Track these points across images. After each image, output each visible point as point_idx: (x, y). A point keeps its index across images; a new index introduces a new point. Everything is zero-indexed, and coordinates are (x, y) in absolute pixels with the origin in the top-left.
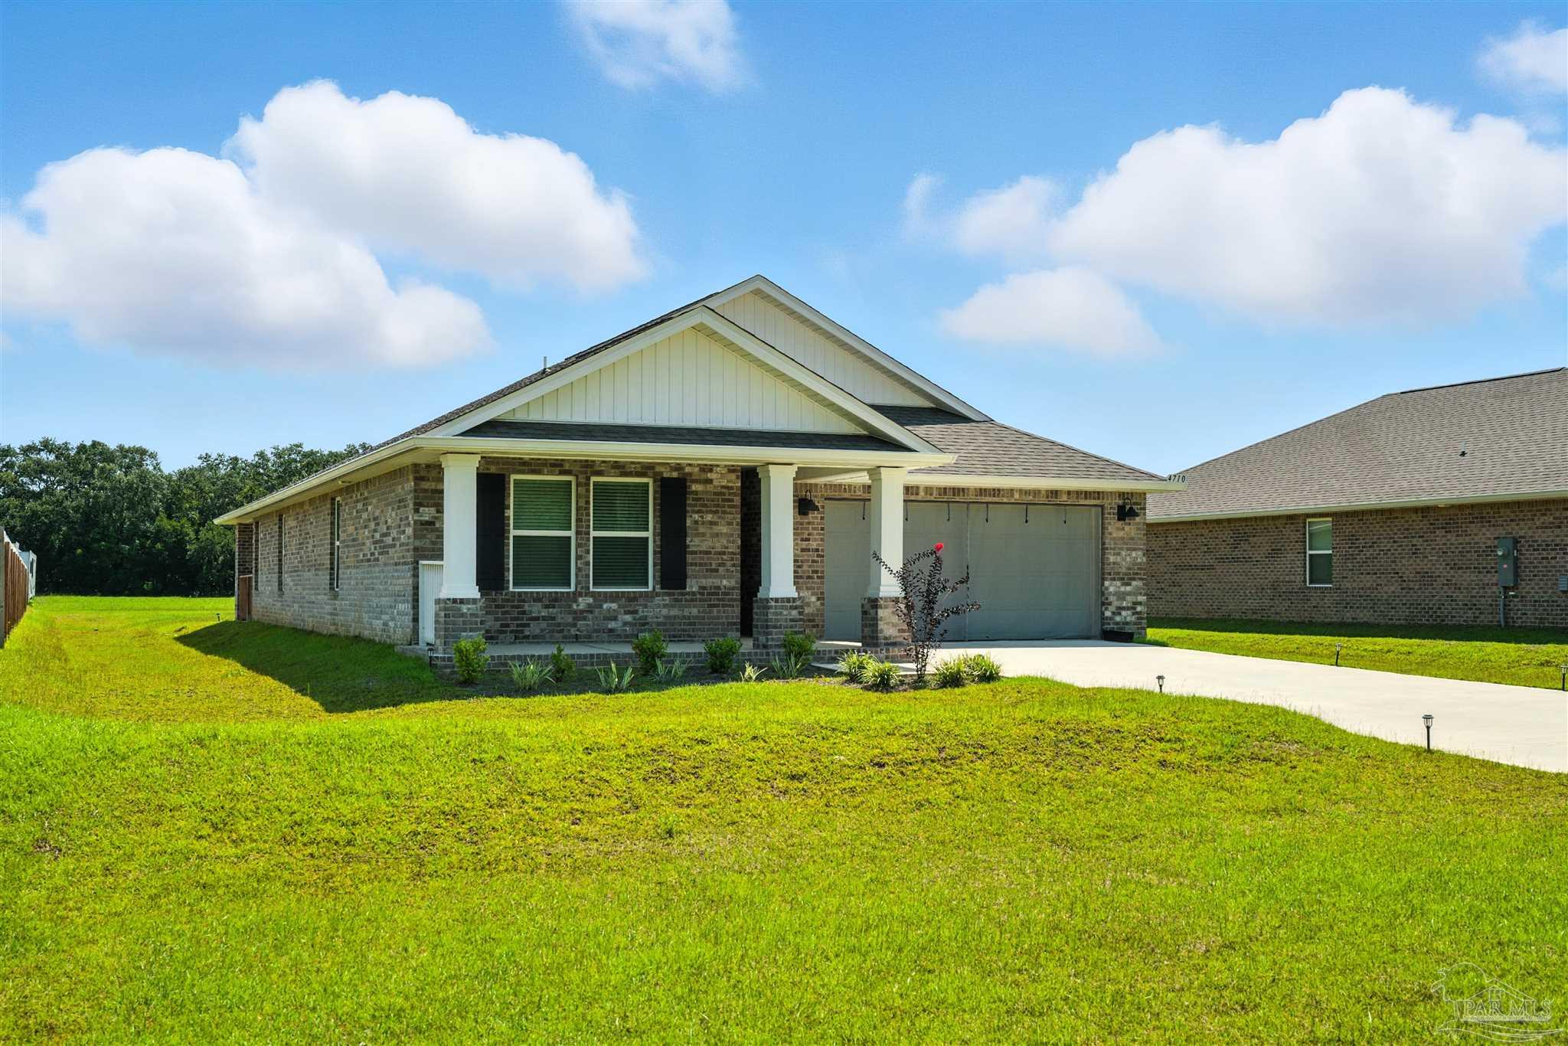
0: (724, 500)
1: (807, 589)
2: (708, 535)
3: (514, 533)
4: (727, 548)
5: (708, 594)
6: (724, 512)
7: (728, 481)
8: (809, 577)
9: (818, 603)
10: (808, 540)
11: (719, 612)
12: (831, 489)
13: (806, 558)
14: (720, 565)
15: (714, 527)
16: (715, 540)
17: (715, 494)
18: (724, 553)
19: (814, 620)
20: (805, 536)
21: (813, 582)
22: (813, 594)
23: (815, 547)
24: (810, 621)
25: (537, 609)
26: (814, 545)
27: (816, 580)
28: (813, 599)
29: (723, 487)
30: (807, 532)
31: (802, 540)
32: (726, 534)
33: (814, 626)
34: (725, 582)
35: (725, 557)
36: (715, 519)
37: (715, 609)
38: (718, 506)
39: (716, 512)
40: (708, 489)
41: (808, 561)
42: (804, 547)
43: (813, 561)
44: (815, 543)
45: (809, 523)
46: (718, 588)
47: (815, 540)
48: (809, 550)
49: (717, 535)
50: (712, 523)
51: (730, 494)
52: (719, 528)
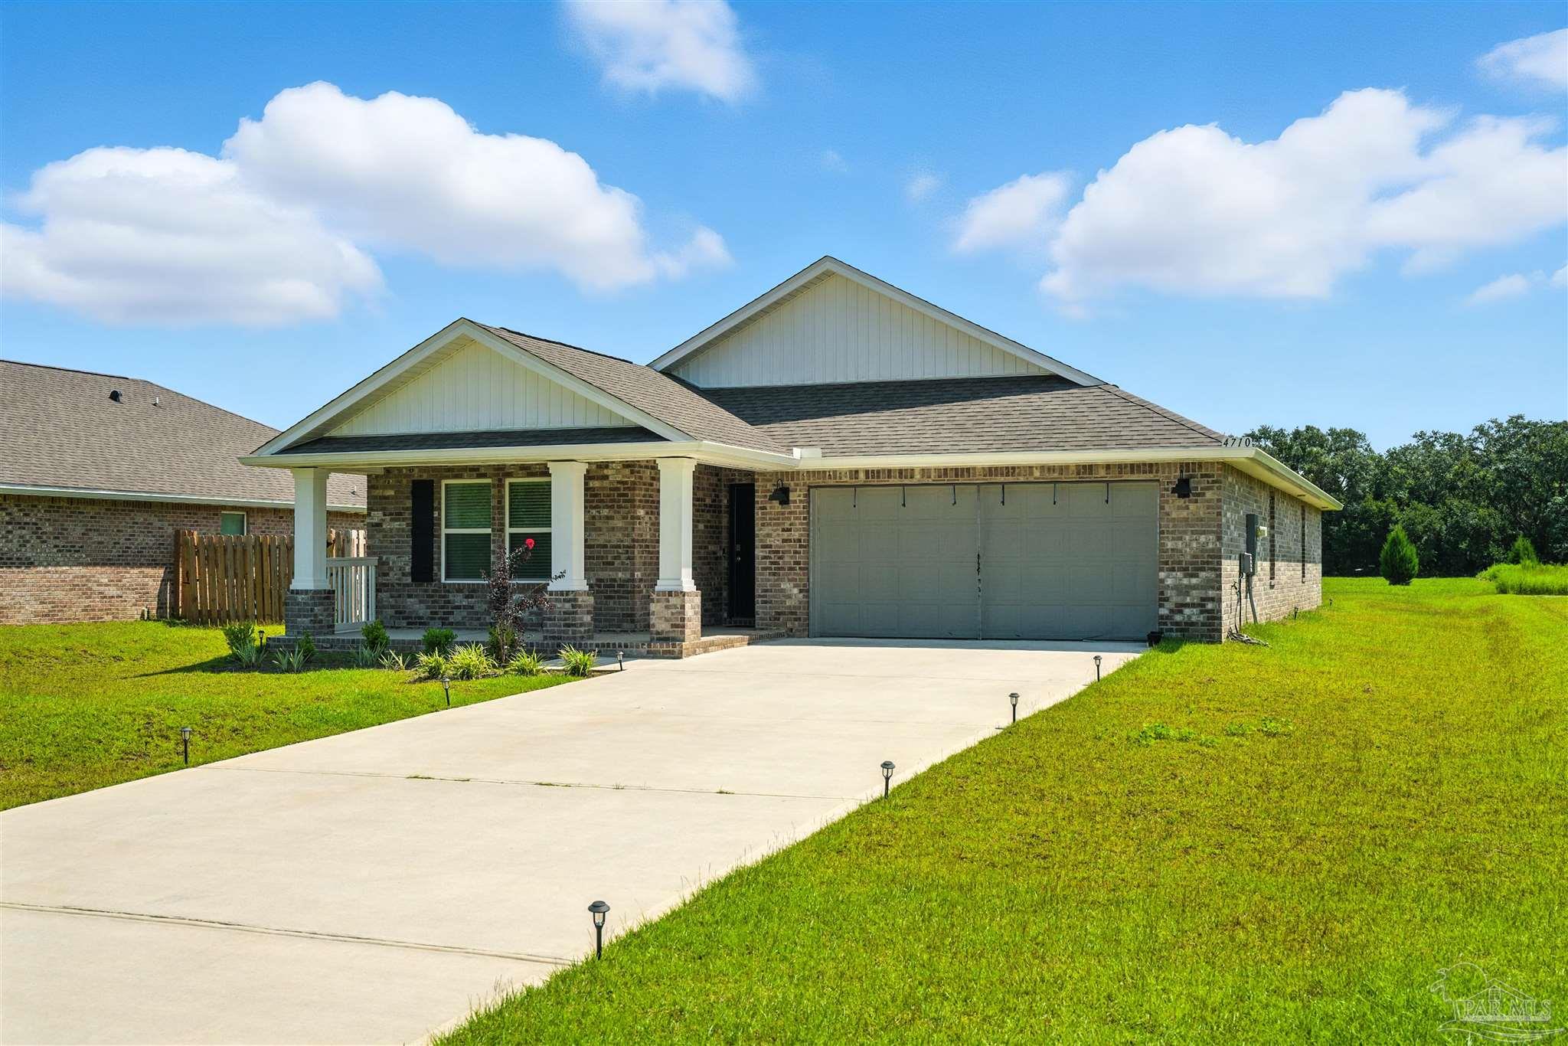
0: (619, 495)
1: (789, 580)
2: (605, 530)
3: (444, 531)
4: (622, 541)
5: (605, 586)
6: (619, 507)
7: (623, 477)
8: (791, 569)
9: (801, 595)
10: (790, 530)
11: (615, 603)
12: (814, 476)
13: (787, 549)
14: (615, 558)
15: (610, 521)
16: (611, 533)
17: (611, 489)
18: (619, 547)
19: (795, 613)
20: (787, 526)
21: (795, 574)
22: (795, 586)
23: (796, 537)
24: (792, 613)
25: (459, 599)
26: (796, 535)
27: (798, 571)
28: (796, 591)
29: (618, 482)
30: (789, 522)
31: (783, 530)
32: (621, 528)
33: (796, 620)
34: (620, 575)
35: (620, 550)
36: (612, 514)
37: (612, 601)
38: (613, 501)
39: (612, 507)
40: (605, 485)
41: (790, 552)
42: (785, 537)
43: (796, 552)
44: (797, 534)
45: (790, 513)
46: (615, 580)
47: (798, 530)
48: (790, 541)
49: (613, 529)
50: (608, 518)
51: (625, 489)
52: (615, 522)
